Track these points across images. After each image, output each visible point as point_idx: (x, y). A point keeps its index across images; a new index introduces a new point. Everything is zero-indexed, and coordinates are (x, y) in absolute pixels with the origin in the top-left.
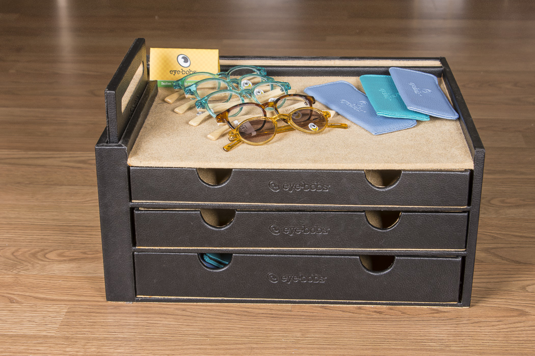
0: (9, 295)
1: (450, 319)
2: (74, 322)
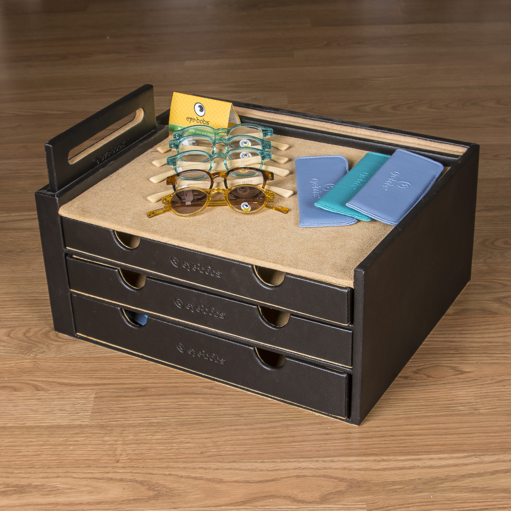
0: (33, 382)
1: (475, 380)
2: (105, 408)
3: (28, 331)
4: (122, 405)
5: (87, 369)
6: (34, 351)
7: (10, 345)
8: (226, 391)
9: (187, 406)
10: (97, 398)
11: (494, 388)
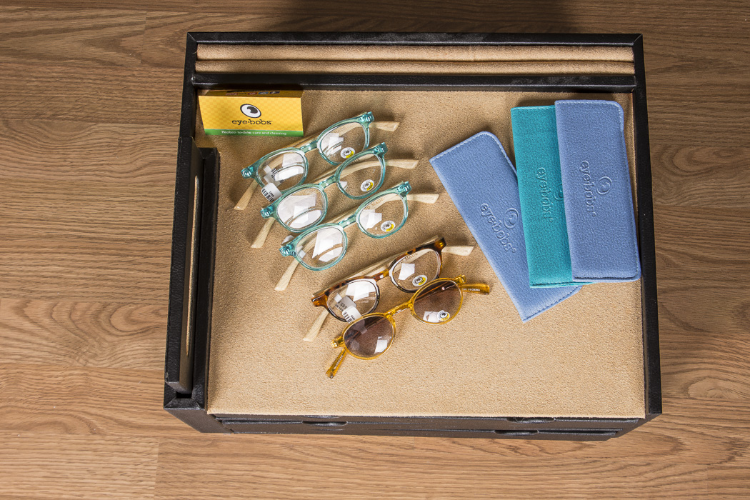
3: (73, 309)
4: (189, 471)
9: (263, 480)
10: (161, 454)
11: (613, 479)
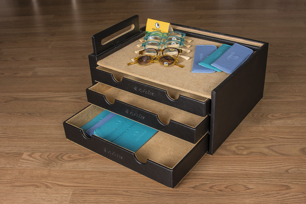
0: (46, 183)
1: (255, 193)
2: (75, 200)
3: (49, 155)
4: (84, 199)
5: (72, 177)
6: (50, 166)
7: (40, 162)
8: (134, 194)
9: (114, 202)
10: (73, 194)
11: (264, 199)
